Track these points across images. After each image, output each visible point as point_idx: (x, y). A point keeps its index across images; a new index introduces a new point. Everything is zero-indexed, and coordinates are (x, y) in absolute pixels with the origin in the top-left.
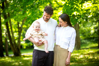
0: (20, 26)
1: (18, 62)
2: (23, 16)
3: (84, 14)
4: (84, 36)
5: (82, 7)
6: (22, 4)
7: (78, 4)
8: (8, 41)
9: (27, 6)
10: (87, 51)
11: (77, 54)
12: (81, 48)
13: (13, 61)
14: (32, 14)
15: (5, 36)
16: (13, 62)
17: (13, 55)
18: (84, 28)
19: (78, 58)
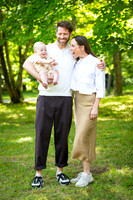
0: (23, 51)
4: (130, 72)
6: (26, 16)
7: (120, 20)
8: (3, 77)
9: (35, 21)
11: (116, 103)
12: (123, 92)
13: (10, 111)
16: (9, 114)
17: (9, 102)
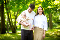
0: (16, 15)
1: (15, 37)
2: (18, 9)
3: (55, 7)
4: (55, 21)
5: (53, 3)
6: (17, 1)
7: (51, 2)
8: (9, 24)
9: (20, 3)
10: (56, 30)
11: (50, 32)
12: (53, 28)
13: (12, 36)
14: (23, 8)
15: (7, 21)
17: (11, 33)
18: (55, 16)
19: (51, 34)
